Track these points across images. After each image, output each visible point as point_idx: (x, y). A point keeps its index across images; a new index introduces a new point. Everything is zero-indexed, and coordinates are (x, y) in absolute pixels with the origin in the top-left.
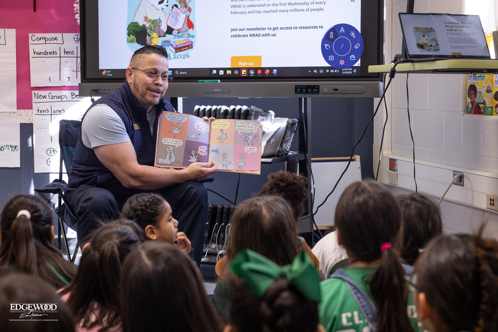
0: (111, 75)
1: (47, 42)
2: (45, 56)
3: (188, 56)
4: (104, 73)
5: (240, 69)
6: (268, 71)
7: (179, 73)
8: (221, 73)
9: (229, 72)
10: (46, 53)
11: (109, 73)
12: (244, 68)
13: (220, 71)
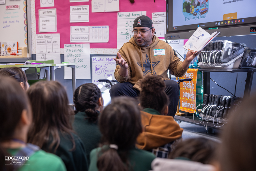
0: (177, 29)
1: (160, 16)
2: (159, 23)
3: (206, 16)
4: (174, 28)
5: (227, 21)
6: (240, 20)
7: (202, 26)
8: (219, 24)
9: (222, 23)
10: (159, 21)
11: (176, 28)
12: (229, 20)
13: (219, 23)
